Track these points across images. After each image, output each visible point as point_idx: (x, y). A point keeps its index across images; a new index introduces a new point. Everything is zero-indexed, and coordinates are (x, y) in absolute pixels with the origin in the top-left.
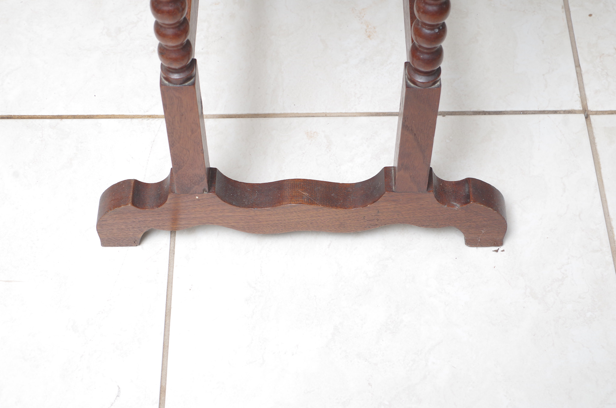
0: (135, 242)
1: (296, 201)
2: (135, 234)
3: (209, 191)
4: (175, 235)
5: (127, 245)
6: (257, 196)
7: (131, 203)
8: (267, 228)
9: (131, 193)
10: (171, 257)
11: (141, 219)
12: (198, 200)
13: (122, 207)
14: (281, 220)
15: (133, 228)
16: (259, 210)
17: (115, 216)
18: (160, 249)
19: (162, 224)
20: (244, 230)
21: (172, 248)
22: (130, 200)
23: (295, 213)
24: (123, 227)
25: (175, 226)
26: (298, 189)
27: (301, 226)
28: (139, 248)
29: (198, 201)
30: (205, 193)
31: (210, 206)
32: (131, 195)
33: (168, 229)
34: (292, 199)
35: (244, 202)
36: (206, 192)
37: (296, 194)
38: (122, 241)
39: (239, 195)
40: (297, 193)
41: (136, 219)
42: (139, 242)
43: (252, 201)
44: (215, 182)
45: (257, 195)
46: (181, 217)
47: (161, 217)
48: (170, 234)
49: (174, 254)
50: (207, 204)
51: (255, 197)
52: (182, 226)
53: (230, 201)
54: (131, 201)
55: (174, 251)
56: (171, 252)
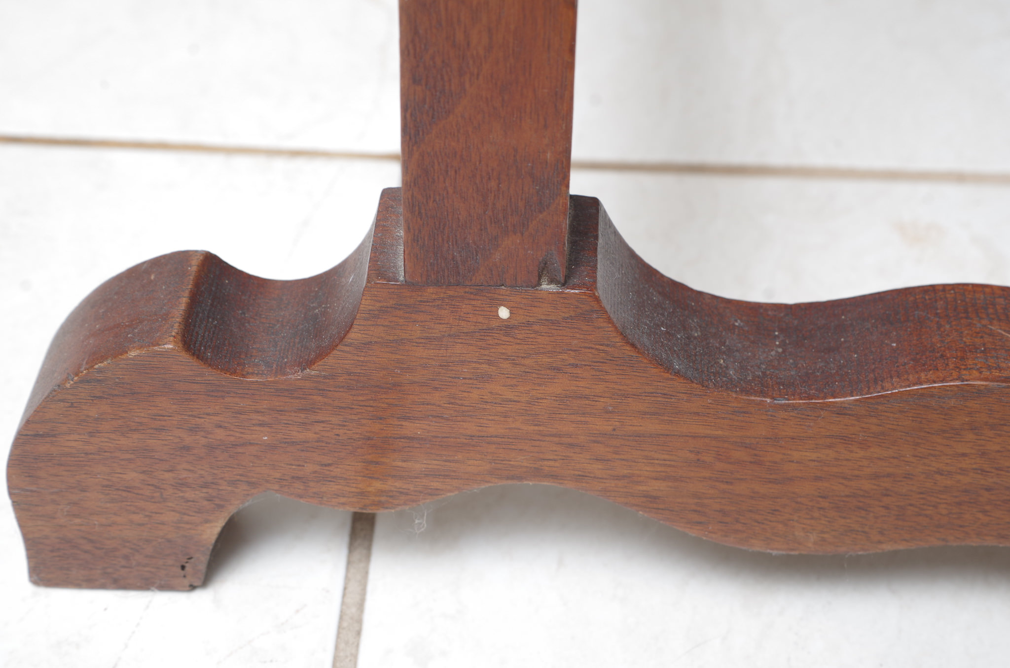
0: (183, 568)
1: (989, 368)
2: (186, 518)
3: (567, 278)
4: (369, 548)
5: (145, 583)
6: (780, 350)
7: (179, 337)
8: (812, 518)
9: (184, 301)
10: (342, 646)
11: (220, 434)
12: (507, 327)
13: (133, 354)
14: (889, 475)
15: (182, 485)
16: (794, 407)
17: (93, 412)
18: (297, 611)
19: (317, 468)
20: (700, 523)
21: (354, 610)
22: (172, 327)
23: (970, 436)
24: (132, 476)
25: (378, 485)
26: (985, 322)
27: (980, 515)
28: (201, 598)
29: (507, 335)
30: (545, 286)
31: (558, 369)
32: (183, 307)
33: (343, 500)
34: (962, 358)
35: (721, 366)
36: (552, 281)
37: (978, 341)
38: (126, 557)
39: (695, 338)
40: (987, 339)
41: (194, 430)
42: (203, 567)
43: (759, 367)
44: (595, 250)
45: (779, 346)
46: (411, 428)
47: (318, 427)
48: (346, 539)
49: (359, 633)
50: (546, 360)
51: (773, 353)
52: (411, 487)
53: (657, 353)
54: (176, 329)
55: (360, 621)
56: (345, 624)
